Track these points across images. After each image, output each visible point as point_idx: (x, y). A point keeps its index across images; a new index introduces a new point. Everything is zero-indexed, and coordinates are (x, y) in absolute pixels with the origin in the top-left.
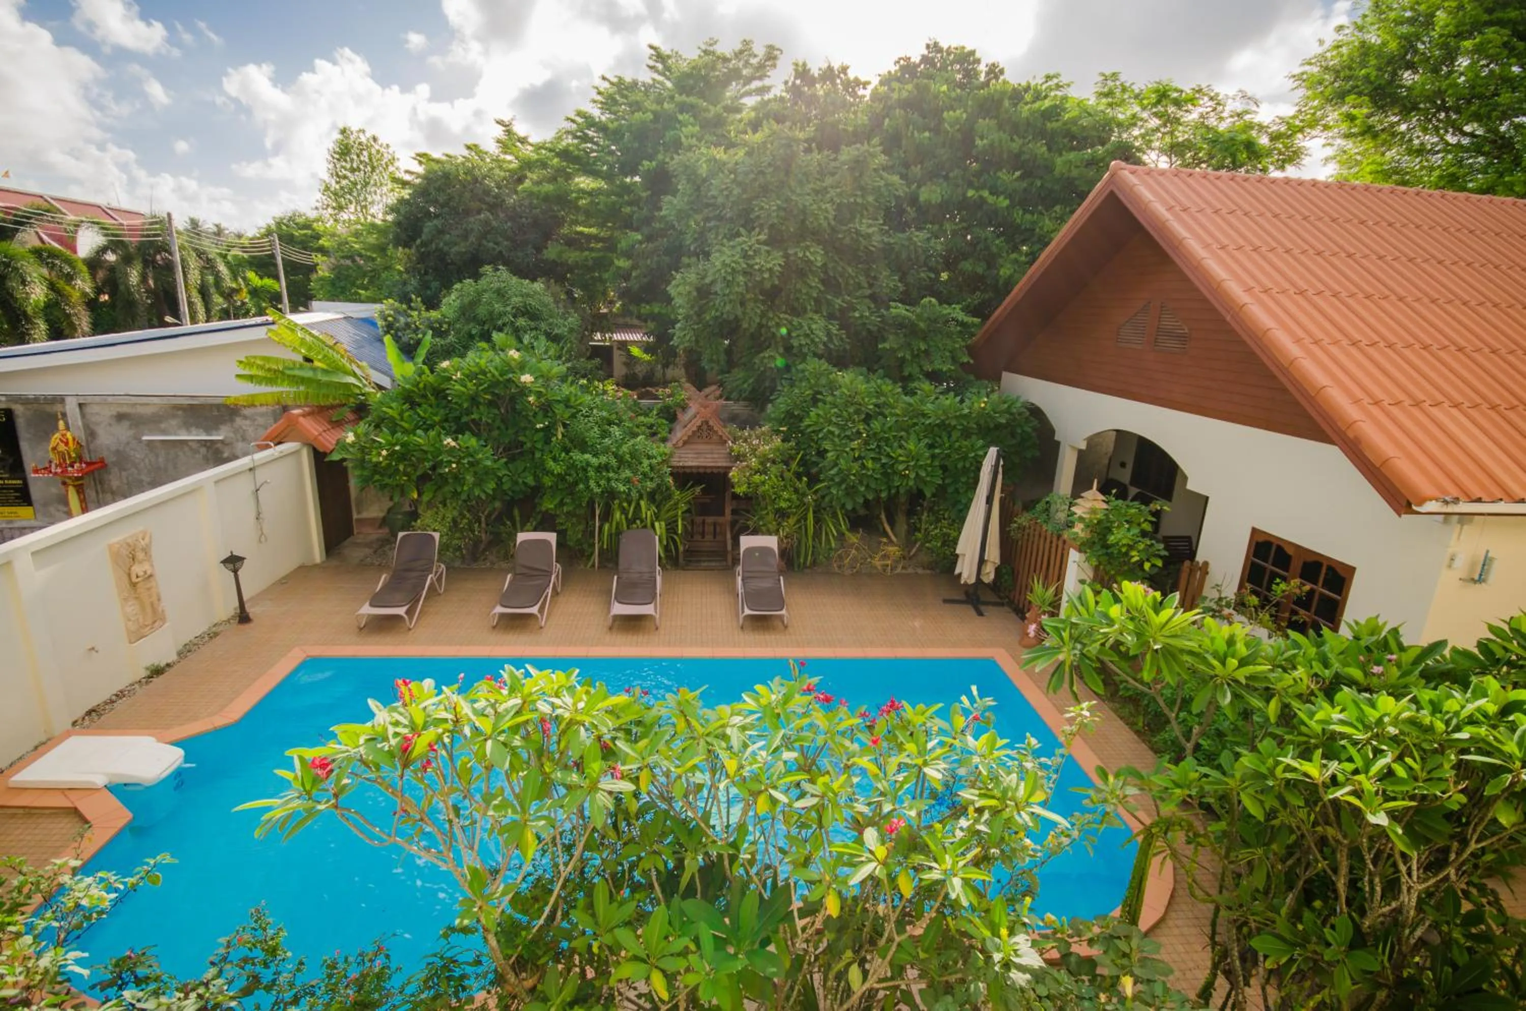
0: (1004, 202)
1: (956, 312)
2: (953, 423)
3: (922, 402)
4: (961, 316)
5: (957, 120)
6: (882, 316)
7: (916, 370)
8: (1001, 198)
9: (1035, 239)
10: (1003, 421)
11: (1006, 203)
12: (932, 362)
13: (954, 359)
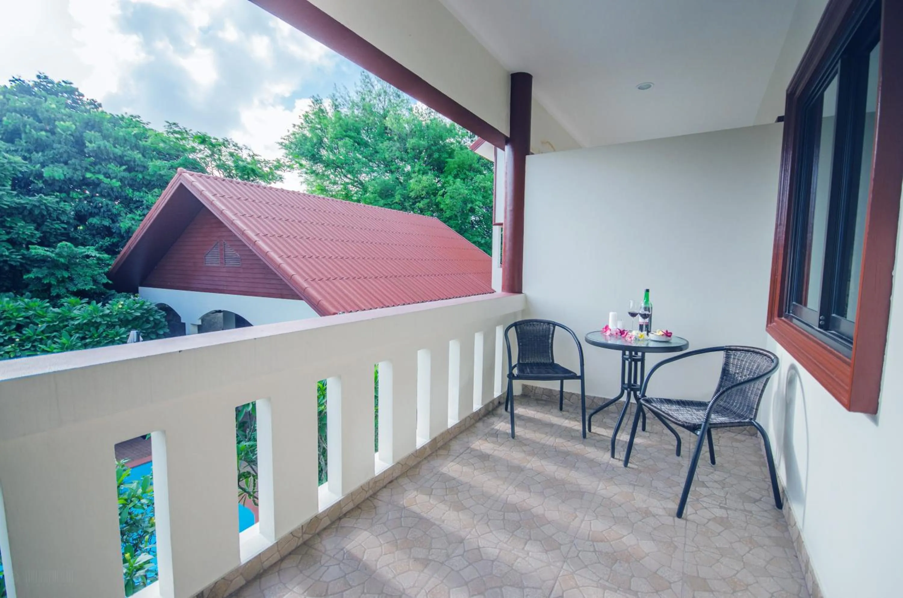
0: (116, 184)
1: (91, 251)
2: (99, 320)
3: (70, 310)
4: (94, 253)
5: (68, 128)
6: (23, 255)
7: (63, 291)
8: (114, 181)
9: (144, 207)
10: (139, 314)
11: (118, 184)
12: (76, 285)
13: (95, 281)
